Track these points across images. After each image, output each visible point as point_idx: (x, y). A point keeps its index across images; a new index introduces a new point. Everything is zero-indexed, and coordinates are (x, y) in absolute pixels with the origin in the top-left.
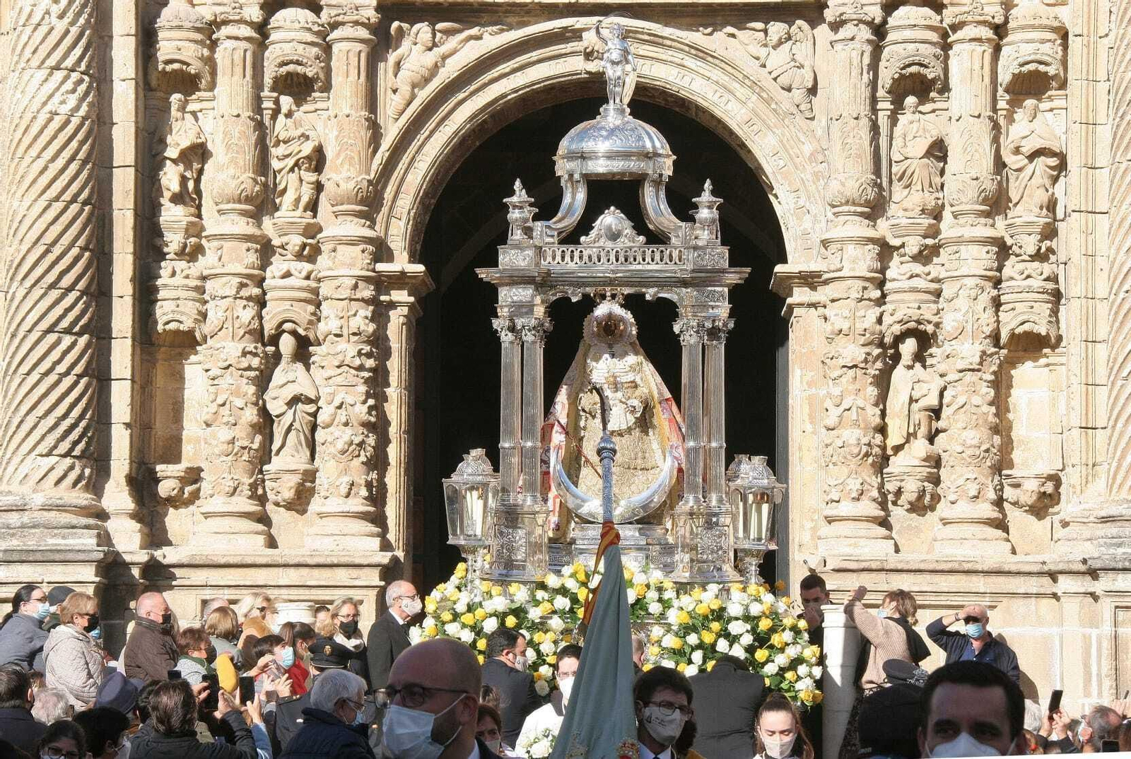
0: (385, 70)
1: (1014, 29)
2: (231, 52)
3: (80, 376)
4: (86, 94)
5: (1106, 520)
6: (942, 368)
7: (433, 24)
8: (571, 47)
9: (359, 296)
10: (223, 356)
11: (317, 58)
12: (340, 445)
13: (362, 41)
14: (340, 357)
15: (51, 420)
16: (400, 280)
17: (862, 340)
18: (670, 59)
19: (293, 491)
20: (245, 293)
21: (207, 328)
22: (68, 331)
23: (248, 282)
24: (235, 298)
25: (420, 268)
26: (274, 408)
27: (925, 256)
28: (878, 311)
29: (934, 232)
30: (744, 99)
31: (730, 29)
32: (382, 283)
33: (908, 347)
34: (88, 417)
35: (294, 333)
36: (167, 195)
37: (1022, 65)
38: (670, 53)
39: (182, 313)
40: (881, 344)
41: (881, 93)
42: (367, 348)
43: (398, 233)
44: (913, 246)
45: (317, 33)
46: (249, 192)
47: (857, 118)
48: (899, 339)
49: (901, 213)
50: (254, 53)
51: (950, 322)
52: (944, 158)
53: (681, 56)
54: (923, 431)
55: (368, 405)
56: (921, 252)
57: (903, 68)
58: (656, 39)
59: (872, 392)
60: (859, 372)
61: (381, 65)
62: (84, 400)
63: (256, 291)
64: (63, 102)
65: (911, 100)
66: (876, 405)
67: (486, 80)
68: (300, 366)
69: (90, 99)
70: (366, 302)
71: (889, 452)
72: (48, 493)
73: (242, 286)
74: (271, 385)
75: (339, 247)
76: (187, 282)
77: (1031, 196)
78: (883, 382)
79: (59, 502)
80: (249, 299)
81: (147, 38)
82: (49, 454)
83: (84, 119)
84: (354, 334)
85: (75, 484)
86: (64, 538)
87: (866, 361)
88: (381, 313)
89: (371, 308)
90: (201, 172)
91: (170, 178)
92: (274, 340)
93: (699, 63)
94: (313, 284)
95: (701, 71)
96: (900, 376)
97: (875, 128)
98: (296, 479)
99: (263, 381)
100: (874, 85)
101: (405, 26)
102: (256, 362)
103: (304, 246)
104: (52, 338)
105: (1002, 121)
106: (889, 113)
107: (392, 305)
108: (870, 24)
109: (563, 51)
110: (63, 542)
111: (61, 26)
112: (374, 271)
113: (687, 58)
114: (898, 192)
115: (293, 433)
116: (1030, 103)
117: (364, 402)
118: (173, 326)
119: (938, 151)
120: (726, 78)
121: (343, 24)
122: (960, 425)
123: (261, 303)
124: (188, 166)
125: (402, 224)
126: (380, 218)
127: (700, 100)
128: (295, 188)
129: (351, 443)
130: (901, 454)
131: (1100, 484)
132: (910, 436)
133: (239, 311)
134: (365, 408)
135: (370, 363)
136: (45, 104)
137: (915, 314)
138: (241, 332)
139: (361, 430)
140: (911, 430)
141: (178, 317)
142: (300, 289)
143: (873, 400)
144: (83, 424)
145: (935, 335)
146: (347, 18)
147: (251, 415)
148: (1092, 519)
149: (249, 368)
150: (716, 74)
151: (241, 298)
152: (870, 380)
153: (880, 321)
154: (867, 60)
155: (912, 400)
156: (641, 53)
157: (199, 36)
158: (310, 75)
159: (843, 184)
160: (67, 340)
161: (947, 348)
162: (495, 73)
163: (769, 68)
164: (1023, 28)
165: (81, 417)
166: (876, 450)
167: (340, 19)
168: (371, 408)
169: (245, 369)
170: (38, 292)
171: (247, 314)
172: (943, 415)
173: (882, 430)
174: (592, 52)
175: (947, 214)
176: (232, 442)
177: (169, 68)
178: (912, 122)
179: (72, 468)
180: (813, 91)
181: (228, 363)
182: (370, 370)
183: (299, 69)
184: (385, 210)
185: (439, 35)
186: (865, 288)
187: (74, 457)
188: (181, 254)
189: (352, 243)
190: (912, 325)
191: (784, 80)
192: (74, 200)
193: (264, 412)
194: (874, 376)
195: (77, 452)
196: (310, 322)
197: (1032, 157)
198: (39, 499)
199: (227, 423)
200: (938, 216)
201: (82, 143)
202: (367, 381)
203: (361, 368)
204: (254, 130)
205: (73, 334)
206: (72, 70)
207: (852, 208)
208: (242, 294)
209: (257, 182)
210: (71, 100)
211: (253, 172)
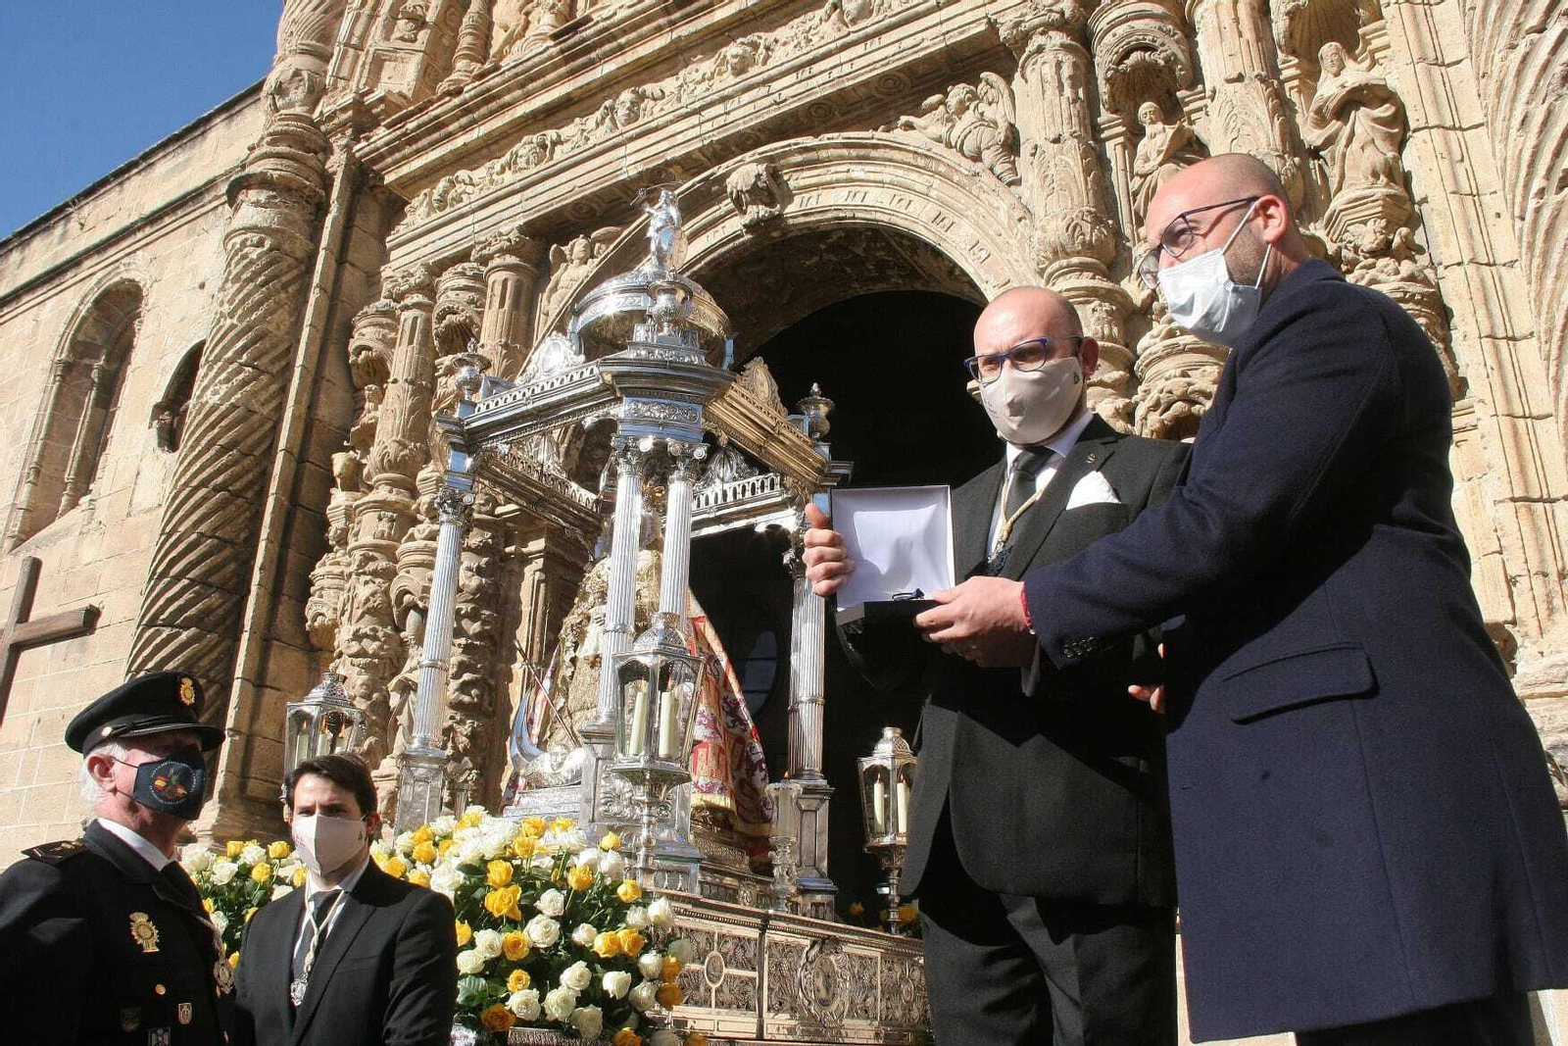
4: (245, 383)
7: (587, 236)
9: (469, 544)
11: (472, 301)
13: (508, 268)
16: (532, 525)
18: (835, 177)
20: (371, 566)
22: (168, 623)
23: (376, 554)
24: (358, 575)
26: (393, 702)
30: (923, 189)
31: (904, 119)
32: (502, 528)
35: (415, 607)
38: (833, 169)
39: (323, 604)
41: (1104, 117)
42: (469, 609)
45: (473, 277)
46: (392, 457)
47: (1056, 141)
50: (423, 319)
53: (844, 168)
55: (461, 680)
57: (1120, 62)
63: (383, 564)
64: (215, 393)
65: (1146, 108)
70: (478, 551)
73: (367, 559)
76: (332, 568)
77: (1356, 167)
80: (375, 573)
83: (234, 407)
88: (511, 570)
89: (485, 560)
92: (401, 619)
93: (868, 168)
95: (872, 177)
101: (562, 247)
102: (372, 647)
106: (1121, 139)
108: (1062, 25)
109: (717, 214)
112: (491, 514)
113: (852, 167)
116: (1328, 50)
118: (318, 621)
120: (900, 172)
121: (491, 257)
123: (389, 575)
127: (879, 216)
135: (476, 628)
137: (1182, 387)
138: (360, 611)
139: (449, 713)
141: (322, 610)
142: (417, 551)
146: (493, 249)
150: (888, 173)
151: (364, 573)
153: (1127, 417)
154: (1066, 70)
156: (802, 183)
157: (385, 320)
160: (167, 632)
167: (486, 252)
169: (356, 655)
177: (358, 358)
178: (1154, 136)
180: (1013, 148)
183: (454, 318)
185: (592, 245)
192: (203, 484)
196: (426, 590)
197: (1344, 111)
201: (229, 428)
202: (467, 650)
203: (458, 633)
204: (414, 394)
205: (176, 627)
206: (231, 361)
207: (1064, 262)
208: (366, 569)
209: (405, 447)
210: (224, 389)
211: (403, 437)
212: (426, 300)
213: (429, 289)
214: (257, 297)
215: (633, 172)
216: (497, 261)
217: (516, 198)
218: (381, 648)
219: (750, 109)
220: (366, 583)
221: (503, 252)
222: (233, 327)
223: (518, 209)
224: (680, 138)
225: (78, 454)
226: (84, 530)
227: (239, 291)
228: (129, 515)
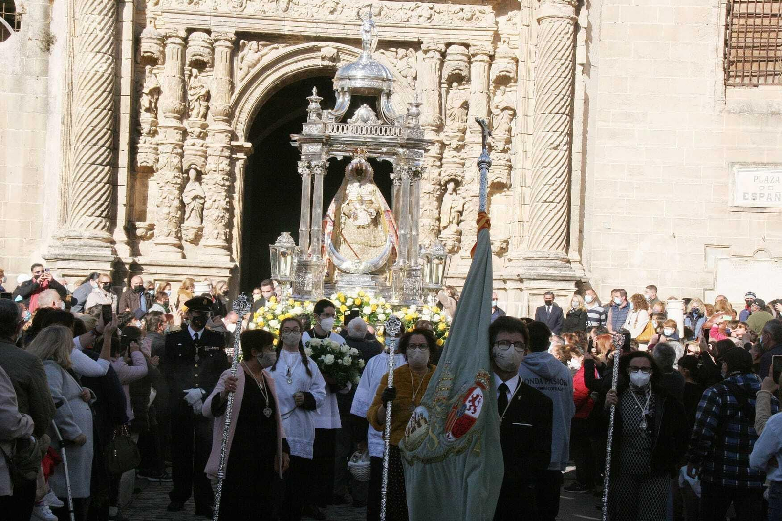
0: (237, 60)
1: (497, 57)
2: (172, 49)
3: (105, 183)
4: (111, 64)
5: (527, 259)
6: (464, 195)
7: (258, 42)
8: (315, 54)
9: (224, 155)
10: (165, 178)
11: (209, 53)
12: (214, 217)
13: (228, 47)
14: (215, 180)
15: (93, 201)
16: (241, 149)
17: (433, 182)
19: (193, 235)
20: (175, 151)
21: (159, 166)
22: (101, 164)
23: (177, 147)
24: (171, 154)
25: (250, 144)
26: (186, 200)
27: (458, 149)
28: (439, 170)
29: (462, 139)
31: (382, 51)
32: (233, 150)
33: (451, 186)
34: (108, 200)
35: (195, 169)
36: (143, 108)
37: (500, 72)
39: (148, 159)
40: (440, 184)
41: (443, 80)
42: (226, 177)
43: (241, 128)
44: (454, 144)
45: (209, 43)
46: (178, 109)
47: (433, 91)
48: (447, 182)
49: (450, 131)
50: (182, 51)
51: (468, 177)
52: (467, 109)
54: (455, 221)
56: (457, 147)
57: (453, 71)
58: (352, 53)
59: (436, 204)
60: (431, 195)
61: (236, 58)
62: (107, 194)
63: (180, 151)
64: (101, 67)
65: (455, 84)
66: (437, 209)
67: (279, 67)
68: (197, 183)
69: (112, 66)
70: (227, 157)
71: (442, 229)
72: (91, 232)
73: (174, 148)
74: (185, 191)
75: (216, 134)
77: (501, 126)
78: (440, 200)
79: (96, 236)
80: (177, 154)
81: (137, 41)
82: (92, 215)
83: (110, 74)
84: (221, 171)
85: (102, 228)
86: (97, 251)
87: (434, 191)
88: (232, 162)
89: (229, 160)
90: (157, 99)
91: (145, 101)
92: (187, 172)
94: (204, 149)
96: (447, 197)
97: (440, 95)
98: (195, 230)
99: (182, 189)
100: (440, 77)
101: (246, 42)
102: (179, 181)
103: (201, 133)
104: (94, 166)
105: (491, 95)
107: (237, 159)
108: (440, 52)
109: (313, 56)
110: (96, 252)
111: (101, 34)
112: (230, 144)
114: (448, 122)
115: (194, 211)
116: (502, 88)
117: (225, 199)
118: (144, 164)
119: (466, 106)
121: (220, 40)
122: (471, 219)
123: (182, 156)
124: (153, 97)
125: (242, 125)
126: (233, 122)
128: (197, 108)
129: (219, 217)
130: (446, 230)
131: (525, 244)
132: (450, 222)
133: (173, 159)
134: (225, 202)
135: (228, 183)
136: (93, 67)
137: (454, 172)
138: (174, 168)
139: (223, 211)
140: (451, 220)
141: (146, 160)
142: (199, 151)
143: (436, 207)
144: (106, 204)
145: (462, 181)
146: (222, 37)
147: (177, 203)
148: (521, 258)
149: (176, 183)
151: (174, 153)
152: (435, 199)
153: (440, 175)
154: (438, 66)
155: (451, 208)
156: (345, 58)
157: (159, 42)
158: (205, 60)
159: (427, 117)
160: (101, 168)
161: (466, 187)
162: (283, 64)
163: (398, 68)
164: (501, 57)
165: (105, 201)
166: (436, 228)
167: (219, 37)
168: (227, 202)
169: (175, 184)
170: (88, 147)
171: (176, 160)
172: (464, 214)
173: (439, 219)
174: (325, 57)
175: (468, 132)
176: (168, 214)
177: (146, 55)
178: (455, 93)
179: (101, 222)
180: (415, 78)
181: (167, 181)
182: (228, 186)
183: (201, 58)
184: (235, 119)
185: (260, 47)
186: (434, 161)
187: (102, 217)
188: (149, 134)
189: (221, 132)
190: (453, 177)
191: (404, 73)
192: (104, 109)
193: (182, 202)
194: (437, 197)
195: (103, 215)
196: (203, 165)
197: (503, 110)
198: (87, 234)
199: (166, 206)
200: (464, 133)
201: (109, 84)
202: (226, 191)
203: (223, 185)
204: (181, 83)
205: (103, 166)
207: (431, 128)
209: (181, 105)
211: (180, 100)
215: (287, 33)
217: (233, 20)
219: (336, 31)
220: (175, 157)
223: (234, 25)
224: (308, 30)
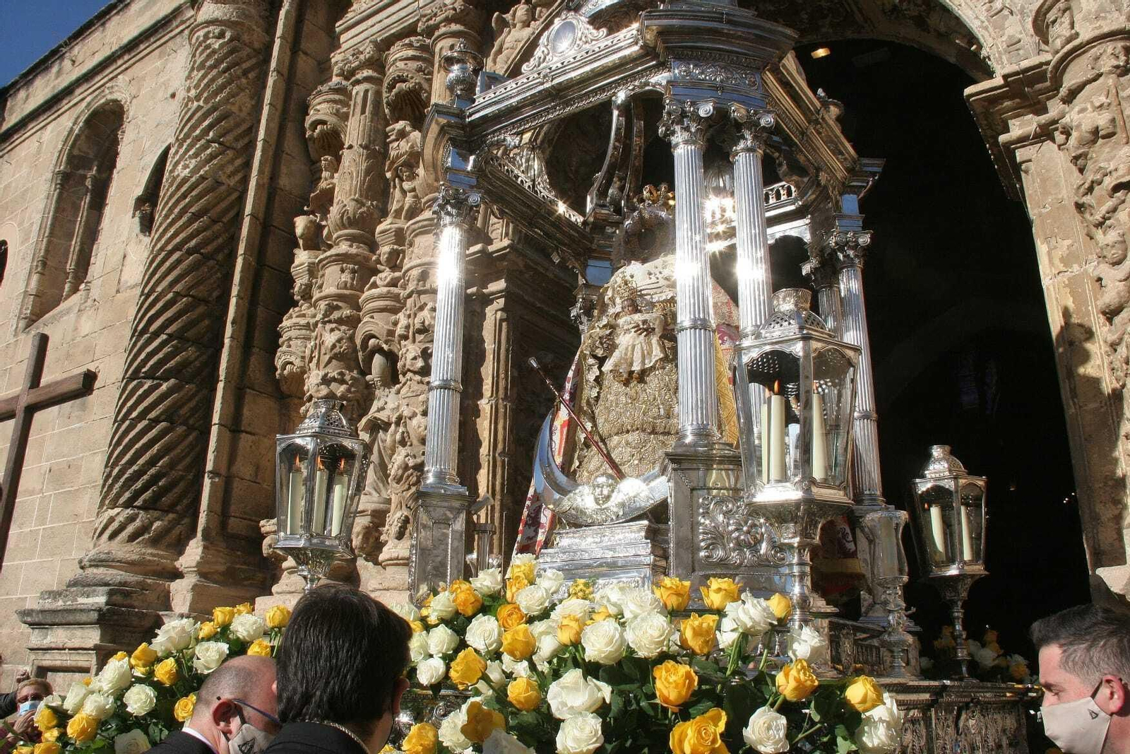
3: (155, 421)
4: (212, 157)
9: (429, 287)
11: (420, 70)
12: (396, 471)
13: (454, 34)
15: (118, 468)
20: (336, 315)
23: (340, 304)
24: (324, 323)
34: (160, 463)
35: (379, 350)
39: (291, 353)
46: (351, 215)
62: (157, 447)
63: (347, 312)
64: (186, 167)
72: (103, 547)
73: (331, 309)
75: (416, 241)
76: (298, 320)
80: (340, 321)
83: (203, 178)
84: (419, 331)
85: (132, 538)
98: (364, 521)
102: (340, 390)
103: (396, 254)
111: (196, 106)
115: (371, 468)
118: (287, 370)
123: (353, 322)
128: (396, 200)
133: (325, 335)
138: (327, 357)
141: (290, 359)
142: (380, 297)
144: (153, 471)
151: (330, 322)
160: (148, 384)
165: (152, 462)
169: (326, 398)
171: (333, 337)
177: (314, 132)
179: (131, 519)
183: (405, 85)
187: (136, 507)
189: (426, 231)
201: (199, 197)
203: (426, 372)
204: (368, 157)
205: (157, 379)
206: (198, 139)
208: (332, 317)
209: (363, 205)
210: (193, 163)
211: (361, 195)
212: (375, 74)
213: (378, 63)
214: (220, 81)
216: (443, 30)
218: (348, 390)
220: (332, 330)
221: (448, 21)
222: (199, 108)
225: (77, 249)
226: (82, 307)
227: (204, 77)
228: (118, 291)
